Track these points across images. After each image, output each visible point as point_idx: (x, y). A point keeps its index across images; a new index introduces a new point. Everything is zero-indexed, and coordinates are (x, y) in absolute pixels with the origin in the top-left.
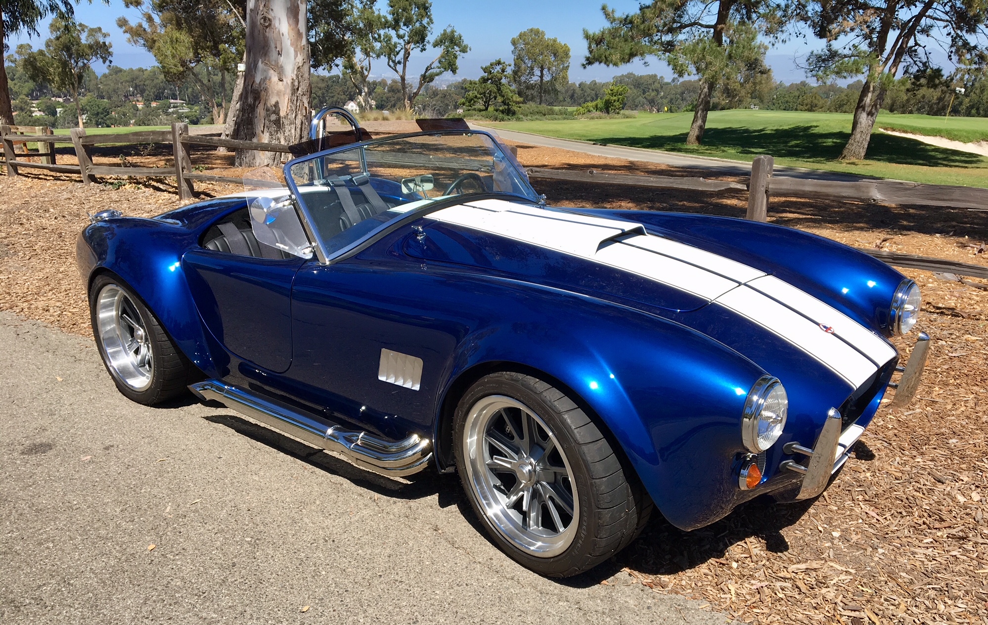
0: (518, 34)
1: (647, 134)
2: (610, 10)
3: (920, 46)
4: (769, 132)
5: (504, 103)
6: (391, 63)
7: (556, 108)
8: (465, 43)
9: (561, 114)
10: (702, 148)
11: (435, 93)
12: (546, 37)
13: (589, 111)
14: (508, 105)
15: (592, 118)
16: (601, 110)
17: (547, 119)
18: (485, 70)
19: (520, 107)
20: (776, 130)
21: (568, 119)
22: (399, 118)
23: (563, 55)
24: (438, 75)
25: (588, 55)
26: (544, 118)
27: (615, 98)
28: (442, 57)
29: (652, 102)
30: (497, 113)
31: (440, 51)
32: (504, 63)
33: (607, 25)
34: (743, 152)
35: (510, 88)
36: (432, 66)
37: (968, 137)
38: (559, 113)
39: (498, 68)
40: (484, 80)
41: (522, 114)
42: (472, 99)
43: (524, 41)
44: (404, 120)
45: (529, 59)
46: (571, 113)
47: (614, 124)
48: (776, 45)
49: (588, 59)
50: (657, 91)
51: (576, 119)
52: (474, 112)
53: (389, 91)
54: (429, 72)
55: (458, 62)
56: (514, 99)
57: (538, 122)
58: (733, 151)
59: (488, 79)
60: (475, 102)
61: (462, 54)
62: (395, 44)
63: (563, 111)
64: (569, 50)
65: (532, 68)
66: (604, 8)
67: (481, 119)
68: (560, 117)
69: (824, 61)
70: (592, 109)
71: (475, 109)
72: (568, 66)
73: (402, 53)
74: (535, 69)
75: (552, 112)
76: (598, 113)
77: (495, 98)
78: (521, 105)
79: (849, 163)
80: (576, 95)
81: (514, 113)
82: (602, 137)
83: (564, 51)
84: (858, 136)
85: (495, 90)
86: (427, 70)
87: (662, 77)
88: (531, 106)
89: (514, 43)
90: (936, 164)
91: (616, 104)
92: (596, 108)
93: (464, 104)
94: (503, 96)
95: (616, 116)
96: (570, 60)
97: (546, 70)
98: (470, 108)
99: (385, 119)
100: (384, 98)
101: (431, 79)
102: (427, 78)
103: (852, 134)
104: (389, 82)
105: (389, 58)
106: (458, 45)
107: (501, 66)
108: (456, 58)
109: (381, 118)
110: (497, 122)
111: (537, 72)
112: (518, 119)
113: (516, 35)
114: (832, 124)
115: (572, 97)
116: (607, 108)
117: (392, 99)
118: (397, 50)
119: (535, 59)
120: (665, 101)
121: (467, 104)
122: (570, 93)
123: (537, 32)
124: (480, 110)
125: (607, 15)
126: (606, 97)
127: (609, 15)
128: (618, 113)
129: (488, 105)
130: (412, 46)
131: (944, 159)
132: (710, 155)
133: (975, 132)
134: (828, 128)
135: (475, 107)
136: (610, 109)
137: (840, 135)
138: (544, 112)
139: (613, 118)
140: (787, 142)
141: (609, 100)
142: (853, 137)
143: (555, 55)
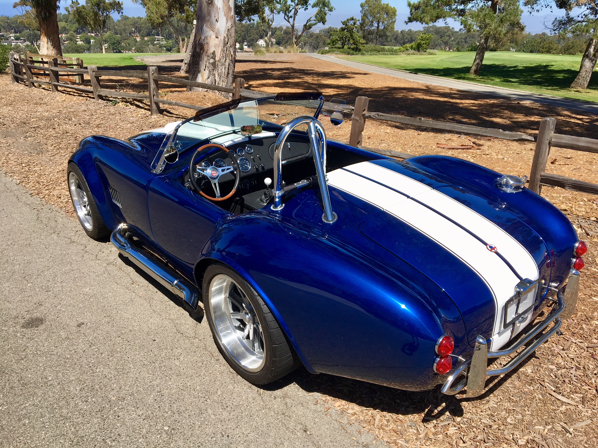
1: (443, 66)
4: (521, 68)
5: (354, 43)
6: (286, 17)
7: (386, 47)
8: (332, 5)
9: (389, 51)
10: (478, 78)
11: (312, 35)
13: (407, 50)
14: (357, 45)
15: (409, 54)
16: (414, 50)
17: (380, 54)
18: (343, 23)
19: (364, 47)
20: (526, 67)
21: (393, 55)
22: (289, 52)
23: (392, 14)
24: (314, 25)
25: (410, 16)
26: (378, 53)
27: (423, 42)
28: (317, 14)
29: (446, 43)
30: (349, 50)
31: (316, 10)
32: (356, 19)
34: (505, 81)
35: (358, 35)
36: (311, 20)
39: (352, 22)
40: (343, 29)
41: (365, 51)
42: (334, 41)
43: (368, 5)
44: (292, 53)
45: (371, 16)
46: (396, 51)
47: (422, 59)
49: (409, 18)
50: (449, 36)
51: (399, 54)
52: (335, 49)
53: (284, 33)
54: (309, 23)
55: (327, 17)
56: (361, 42)
57: (375, 56)
58: (498, 80)
59: (345, 29)
60: (336, 43)
61: (330, 12)
62: (289, 5)
63: (391, 49)
64: (396, 11)
65: (372, 22)
67: (339, 54)
68: (388, 53)
69: (564, 24)
70: (409, 48)
71: (336, 48)
72: (395, 21)
73: (293, 10)
74: (374, 22)
75: (383, 50)
76: (413, 51)
77: (349, 40)
78: (364, 45)
79: (575, 91)
80: (398, 38)
81: (360, 50)
82: (415, 68)
83: (393, 12)
84: (583, 73)
85: (349, 36)
86: (307, 22)
87: (453, 28)
88: (371, 46)
89: (362, 6)
91: (424, 46)
92: (412, 48)
93: (329, 44)
94: (354, 40)
95: (424, 53)
96: (396, 17)
97: (381, 23)
98: (333, 46)
99: (281, 52)
100: (281, 38)
101: (310, 27)
102: (307, 27)
103: (579, 72)
104: (284, 28)
105: (285, 14)
106: (328, 7)
107: (353, 21)
108: (326, 15)
109: (278, 52)
110: (349, 56)
111: (376, 25)
112: (363, 54)
114: (565, 64)
115: (396, 39)
116: (419, 48)
117: (285, 38)
118: (290, 9)
119: (375, 16)
120: (454, 43)
121: (331, 44)
122: (395, 37)
124: (339, 48)
128: (425, 51)
129: (344, 45)
130: (300, 6)
132: (484, 82)
134: (562, 67)
135: (336, 46)
136: (420, 49)
137: (569, 71)
138: (378, 50)
139: (422, 54)
140: (532, 75)
141: (420, 43)
142: (580, 74)
143: (387, 14)
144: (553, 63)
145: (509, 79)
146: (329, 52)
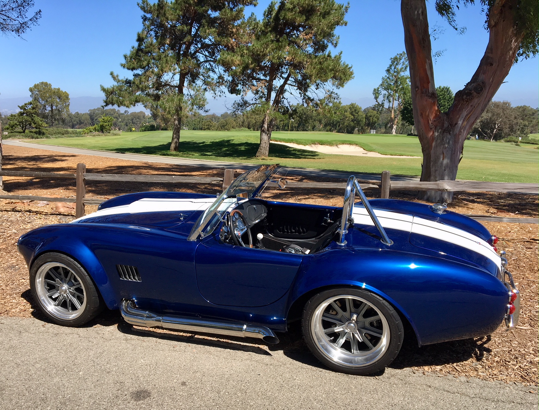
0: (33, 85)
1: (140, 145)
2: (115, 74)
3: (285, 99)
5: (36, 128)
9: (74, 133)
10: (180, 153)
12: (53, 87)
13: (91, 131)
14: (39, 129)
15: (94, 136)
16: (98, 131)
17: (65, 137)
18: (21, 108)
19: (47, 130)
20: (212, 142)
21: (79, 137)
23: (65, 98)
25: (106, 100)
26: (63, 136)
27: (106, 124)
30: (32, 134)
33: (115, 84)
34: (202, 155)
37: (306, 143)
38: (72, 133)
40: (21, 114)
41: (49, 134)
42: (13, 126)
43: (38, 89)
45: (43, 100)
46: (80, 133)
48: (216, 97)
51: (84, 136)
52: (16, 134)
56: (43, 126)
57: (60, 139)
58: (198, 154)
59: (24, 113)
60: (15, 128)
63: (74, 131)
64: (68, 95)
65: (45, 106)
66: (112, 74)
67: (22, 138)
68: (74, 135)
69: (241, 106)
70: (92, 130)
71: (15, 132)
72: (69, 105)
74: (47, 106)
75: (67, 133)
76: (97, 133)
77: (30, 124)
79: (262, 159)
81: (43, 134)
83: (65, 96)
84: (263, 145)
85: (30, 120)
89: (31, 90)
90: (300, 158)
92: (95, 130)
93: (8, 129)
94: (35, 123)
95: (108, 134)
96: (70, 101)
97: (54, 107)
98: (12, 131)
103: (260, 144)
110: (34, 140)
111: (49, 108)
112: (47, 137)
113: (32, 86)
114: (242, 138)
116: (102, 129)
119: (47, 100)
121: (10, 129)
123: (46, 84)
124: (20, 132)
125: (114, 78)
126: (101, 123)
127: (115, 78)
128: (109, 133)
129: (25, 129)
131: (301, 155)
133: (308, 140)
134: (240, 140)
135: (16, 130)
136: (104, 130)
137: (247, 144)
138: (62, 133)
139: (107, 135)
140: (221, 149)
141: (103, 125)
142: (261, 145)
143: (59, 98)
144: (232, 138)
145: (206, 153)
146: (10, 137)
